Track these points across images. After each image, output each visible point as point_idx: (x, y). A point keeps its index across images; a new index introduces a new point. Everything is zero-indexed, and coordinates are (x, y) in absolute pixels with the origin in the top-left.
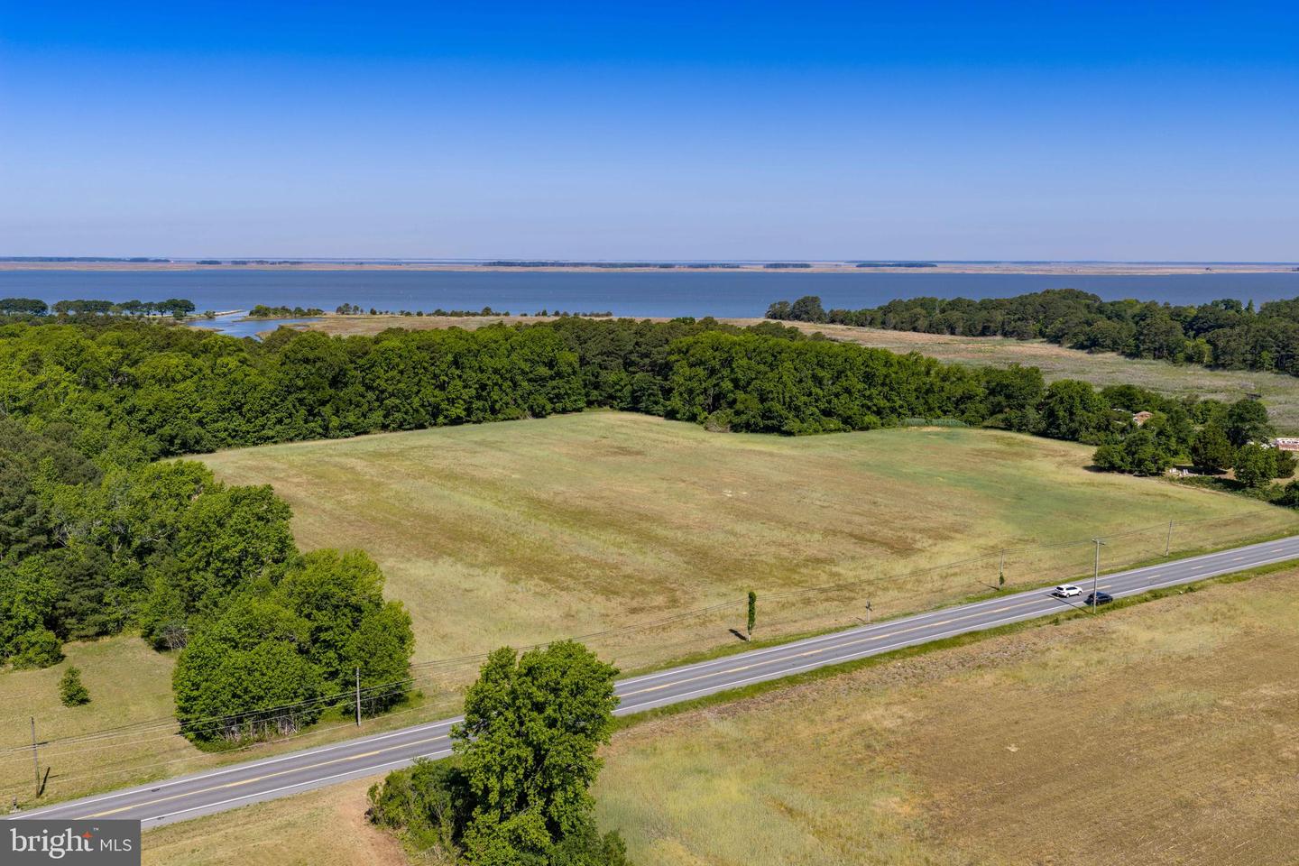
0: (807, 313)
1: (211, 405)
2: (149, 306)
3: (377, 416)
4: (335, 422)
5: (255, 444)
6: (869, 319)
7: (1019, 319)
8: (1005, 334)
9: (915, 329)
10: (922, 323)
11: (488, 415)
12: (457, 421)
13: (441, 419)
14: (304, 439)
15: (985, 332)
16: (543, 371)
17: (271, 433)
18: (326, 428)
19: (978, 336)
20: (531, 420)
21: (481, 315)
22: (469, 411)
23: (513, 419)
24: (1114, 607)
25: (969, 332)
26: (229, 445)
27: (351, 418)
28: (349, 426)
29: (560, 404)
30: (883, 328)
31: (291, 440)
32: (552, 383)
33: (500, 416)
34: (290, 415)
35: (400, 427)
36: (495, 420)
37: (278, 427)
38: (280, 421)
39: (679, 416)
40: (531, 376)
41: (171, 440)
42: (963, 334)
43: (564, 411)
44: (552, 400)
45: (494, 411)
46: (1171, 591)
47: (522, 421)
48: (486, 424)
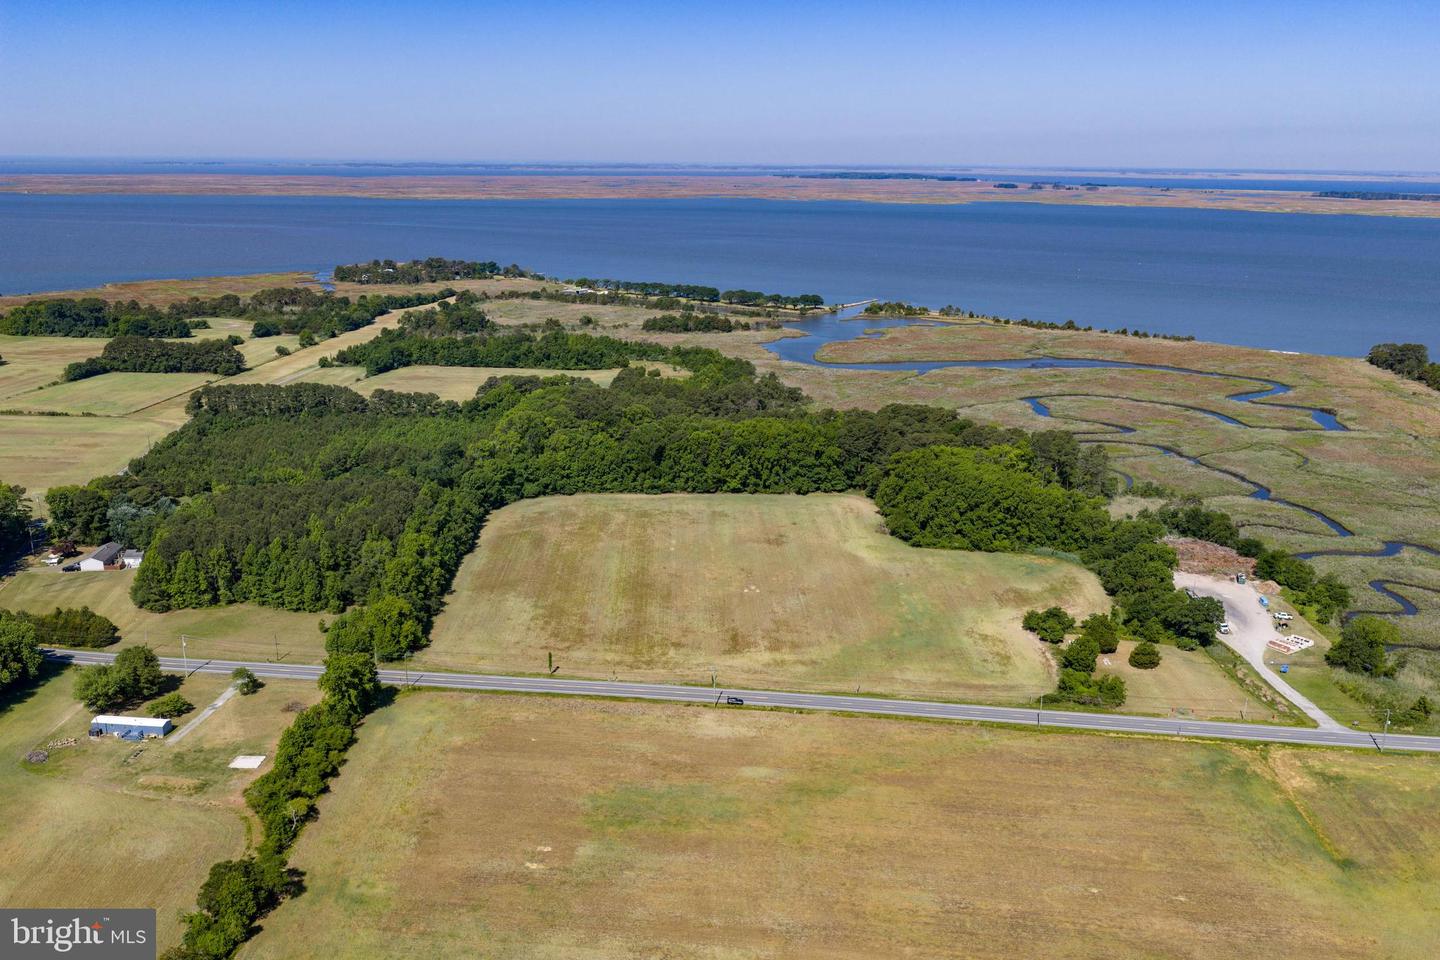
1: (575, 466)
3: (680, 482)
4: (648, 483)
5: (600, 492)
11: (760, 488)
12: (735, 491)
13: (725, 488)
14: (630, 492)
17: (609, 487)
18: (643, 486)
20: (793, 496)
21: (1063, 328)
22: (745, 484)
23: (779, 493)
26: (583, 491)
27: (661, 482)
28: (658, 487)
29: (819, 485)
31: (621, 492)
32: (817, 470)
33: (768, 490)
34: (623, 477)
35: (694, 490)
36: (765, 493)
37: (615, 483)
38: (616, 480)
39: (883, 512)
41: (546, 486)
43: (825, 491)
44: (815, 482)
45: (765, 487)
46: (791, 710)
47: (785, 497)
48: (756, 495)
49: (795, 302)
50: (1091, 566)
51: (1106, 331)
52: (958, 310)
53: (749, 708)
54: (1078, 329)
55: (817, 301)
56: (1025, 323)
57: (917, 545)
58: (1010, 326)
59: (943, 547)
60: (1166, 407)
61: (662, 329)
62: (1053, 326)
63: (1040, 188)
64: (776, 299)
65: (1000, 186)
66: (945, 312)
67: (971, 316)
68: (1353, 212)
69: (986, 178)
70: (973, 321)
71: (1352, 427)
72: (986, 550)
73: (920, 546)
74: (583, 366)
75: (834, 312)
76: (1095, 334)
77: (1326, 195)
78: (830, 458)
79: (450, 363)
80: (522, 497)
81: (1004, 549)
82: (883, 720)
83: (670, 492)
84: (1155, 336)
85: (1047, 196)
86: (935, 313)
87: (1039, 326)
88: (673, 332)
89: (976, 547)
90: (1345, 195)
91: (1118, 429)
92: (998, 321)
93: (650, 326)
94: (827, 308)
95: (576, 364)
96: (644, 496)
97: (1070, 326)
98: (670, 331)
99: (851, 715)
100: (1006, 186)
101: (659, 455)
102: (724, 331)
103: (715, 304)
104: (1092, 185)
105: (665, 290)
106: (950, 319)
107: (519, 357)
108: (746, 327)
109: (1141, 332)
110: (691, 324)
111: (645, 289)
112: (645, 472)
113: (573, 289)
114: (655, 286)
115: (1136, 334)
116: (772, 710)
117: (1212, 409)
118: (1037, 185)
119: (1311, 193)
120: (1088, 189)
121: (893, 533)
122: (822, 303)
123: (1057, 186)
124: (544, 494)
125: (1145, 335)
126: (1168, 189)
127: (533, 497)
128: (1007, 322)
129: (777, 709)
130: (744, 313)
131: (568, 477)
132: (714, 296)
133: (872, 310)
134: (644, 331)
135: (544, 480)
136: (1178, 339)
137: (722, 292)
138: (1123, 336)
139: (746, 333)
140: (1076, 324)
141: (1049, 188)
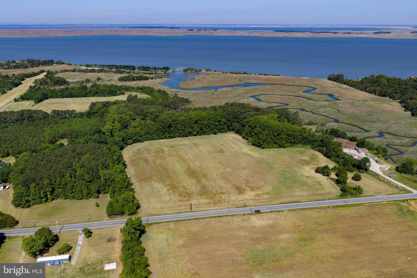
1: (143, 132)
2: (159, 69)
3: (177, 134)
4: (168, 135)
5: (152, 140)
6: (354, 85)
8: (390, 97)
9: (365, 91)
11: (203, 133)
12: (195, 135)
13: (192, 135)
14: (162, 139)
16: (217, 123)
17: (155, 138)
18: (166, 137)
19: (382, 96)
20: (213, 135)
21: (243, 74)
22: (198, 133)
23: (208, 135)
25: (380, 95)
26: (147, 140)
27: (172, 135)
28: (171, 137)
29: (221, 131)
30: (357, 89)
31: (159, 139)
32: (219, 126)
33: (205, 134)
34: (159, 134)
35: (182, 136)
36: (204, 135)
37: (156, 137)
38: (157, 136)
39: (244, 138)
40: (214, 124)
41: (135, 140)
42: (378, 95)
43: (222, 132)
44: (219, 130)
45: (204, 133)
46: (276, 211)
47: (210, 136)
48: (202, 136)
49: (161, 69)
50: (316, 149)
51: (255, 74)
52: (211, 70)
53: (263, 213)
54: (248, 74)
55: (168, 69)
56: (232, 73)
57: (263, 148)
58: (228, 74)
59: (271, 148)
60: (290, 97)
61: (126, 80)
62: (240, 73)
63: (201, 30)
64: (155, 68)
65: (189, 30)
66: (207, 70)
67: (215, 71)
68: (287, 36)
69: (183, 28)
70: (216, 73)
71: (341, 99)
72: (283, 147)
73: (264, 148)
74: (110, 95)
75: (173, 72)
76: (253, 75)
77: (276, 31)
78: (223, 122)
79: (63, 97)
80: (128, 145)
81: (288, 147)
82: (304, 210)
83: (175, 138)
84: (270, 75)
85: (203, 33)
86: (204, 71)
87: (236, 73)
88: (130, 81)
89: (280, 146)
90: (281, 31)
91: (284, 105)
92: (224, 72)
93: (121, 79)
94: (171, 71)
95: (108, 95)
96: (167, 140)
97: (245, 73)
98: (128, 81)
99: (294, 210)
100: (191, 30)
101: (170, 127)
102: (145, 80)
103: (135, 71)
104: (215, 29)
105: (117, 67)
106: (209, 72)
107: (87, 93)
108: (152, 78)
109: (266, 74)
110: (135, 78)
111: (110, 67)
112: (166, 132)
113: (84, 68)
114: (113, 66)
115: (264, 75)
116: (270, 212)
117: (302, 96)
118: (199, 29)
119: (272, 31)
120: (214, 31)
121: (253, 145)
122: (169, 69)
123: (205, 30)
124: (134, 143)
125: (267, 75)
126: (235, 30)
127: (131, 144)
128: (227, 73)
129: (271, 212)
130: (147, 74)
131: (141, 136)
132: (134, 68)
133: (185, 71)
134: (120, 81)
135: (134, 138)
136: (276, 76)
137: (136, 67)
138: (261, 75)
139: (152, 80)
140: (247, 73)
141: (203, 30)
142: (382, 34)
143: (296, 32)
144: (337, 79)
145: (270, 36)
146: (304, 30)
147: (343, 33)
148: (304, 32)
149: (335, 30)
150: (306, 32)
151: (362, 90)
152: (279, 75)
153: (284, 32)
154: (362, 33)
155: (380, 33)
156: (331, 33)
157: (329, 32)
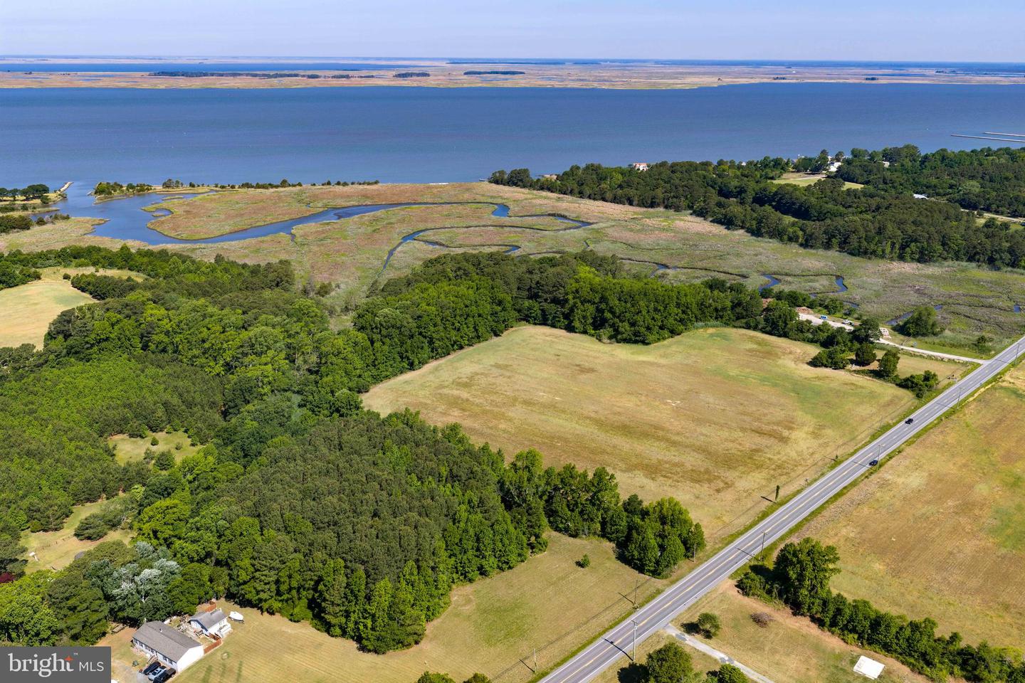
0: (521, 180)
7: (674, 197)
8: (666, 207)
9: (604, 199)
10: (609, 195)
11: (475, 340)
12: (463, 347)
13: (456, 347)
14: (402, 373)
15: (652, 205)
16: (497, 308)
17: (388, 374)
19: (649, 207)
20: (494, 339)
23: (487, 340)
24: (880, 466)
25: (642, 204)
28: (421, 361)
29: (506, 325)
30: (581, 197)
31: (396, 375)
32: (500, 314)
33: (481, 339)
35: (440, 356)
37: (391, 369)
38: (391, 366)
40: (491, 312)
42: (638, 205)
48: (474, 346)
49: (25, 193)
51: (314, 185)
52: (177, 182)
54: (293, 186)
55: (44, 190)
56: (247, 185)
58: (237, 189)
60: (487, 228)
62: (272, 186)
66: (166, 185)
67: (192, 185)
72: (677, 335)
73: (652, 343)
77: (159, 74)
81: (682, 331)
84: (353, 183)
86: (159, 188)
87: (258, 186)
92: (223, 187)
94: (56, 195)
97: (284, 184)
102: (23, 229)
108: (41, 222)
109: (342, 182)
115: (338, 183)
117: (507, 224)
119: (148, 73)
122: (48, 191)
125: (345, 184)
128: (233, 187)
136: (369, 184)
138: (328, 187)
140: (290, 182)
142: (415, 78)
143: (212, 75)
144: (517, 179)
145: (162, 87)
146: (234, 71)
147: (333, 77)
148: (234, 75)
149: (313, 70)
150: (240, 75)
151: (594, 199)
152: (376, 183)
153: (183, 75)
154: (373, 77)
155: (411, 75)
156: (303, 76)
157: (296, 75)
